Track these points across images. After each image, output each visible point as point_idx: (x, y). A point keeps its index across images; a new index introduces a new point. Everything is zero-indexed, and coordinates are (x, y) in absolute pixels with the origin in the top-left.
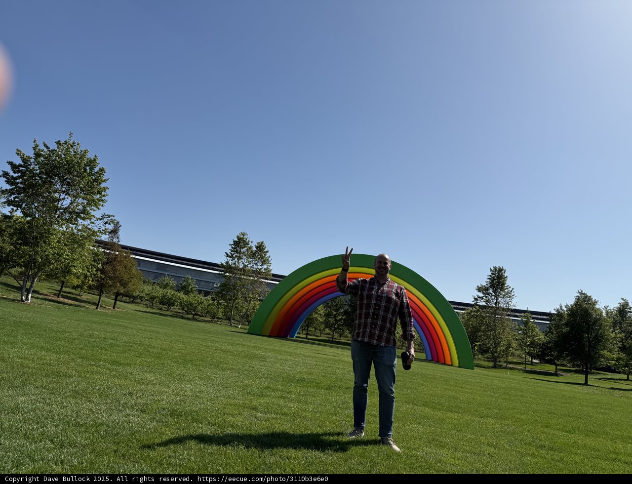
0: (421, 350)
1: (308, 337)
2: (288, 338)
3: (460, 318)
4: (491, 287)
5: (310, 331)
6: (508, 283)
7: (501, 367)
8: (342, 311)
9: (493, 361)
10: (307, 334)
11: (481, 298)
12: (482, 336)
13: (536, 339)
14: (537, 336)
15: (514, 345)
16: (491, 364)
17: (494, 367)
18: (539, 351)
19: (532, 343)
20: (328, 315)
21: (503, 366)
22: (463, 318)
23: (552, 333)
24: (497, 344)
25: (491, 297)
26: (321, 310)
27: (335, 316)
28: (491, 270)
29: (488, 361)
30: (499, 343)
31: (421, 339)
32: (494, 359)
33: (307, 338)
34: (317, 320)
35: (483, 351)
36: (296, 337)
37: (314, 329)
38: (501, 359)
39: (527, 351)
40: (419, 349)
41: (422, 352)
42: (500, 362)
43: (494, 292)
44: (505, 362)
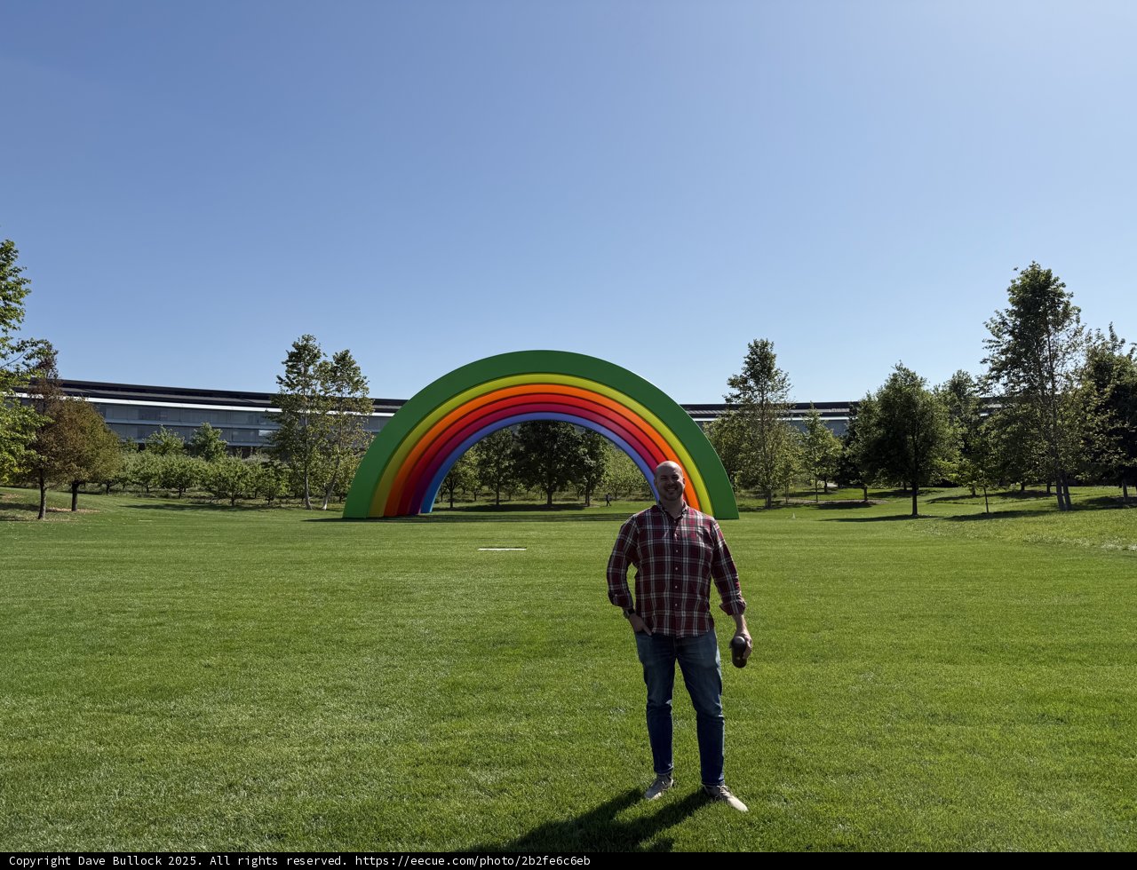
0: (647, 496)
1: (455, 505)
2: (420, 514)
3: (706, 434)
4: (753, 376)
5: (456, 494)
6: (778, 364)
7: (778, 506)
8: (508, 452)
9: (764, 497)
10: (451, 501)
11: (737, 396)
12: (743, 458)
13: (830, 451)
14: (831, 447)
15: (796, 466)
16: (762, 503)
17: (769, 507)
18: (836, 471)
19: (824, 459)
20: (483, 464)
21: (781, 504)
22: (711, 434)
23: (858, 441)
24: (769, 469)
25: (753, 392)
26: (472, 456)
27: (497, 463)
28: (750, 346)
29: (756, 498)
30: (772, 468)
31: (646, 478)
32: (766, 494)
33: (452, 509)
34: (465, 475)
35: (747, 483)
36: (434, 510)
37: (461, 489)
38: (778, 492)
39: (818, 474)
40: (643, 495)
41: (650, 500)
42: (775, 496)
43: (757, 383)
44: (784, 495)
